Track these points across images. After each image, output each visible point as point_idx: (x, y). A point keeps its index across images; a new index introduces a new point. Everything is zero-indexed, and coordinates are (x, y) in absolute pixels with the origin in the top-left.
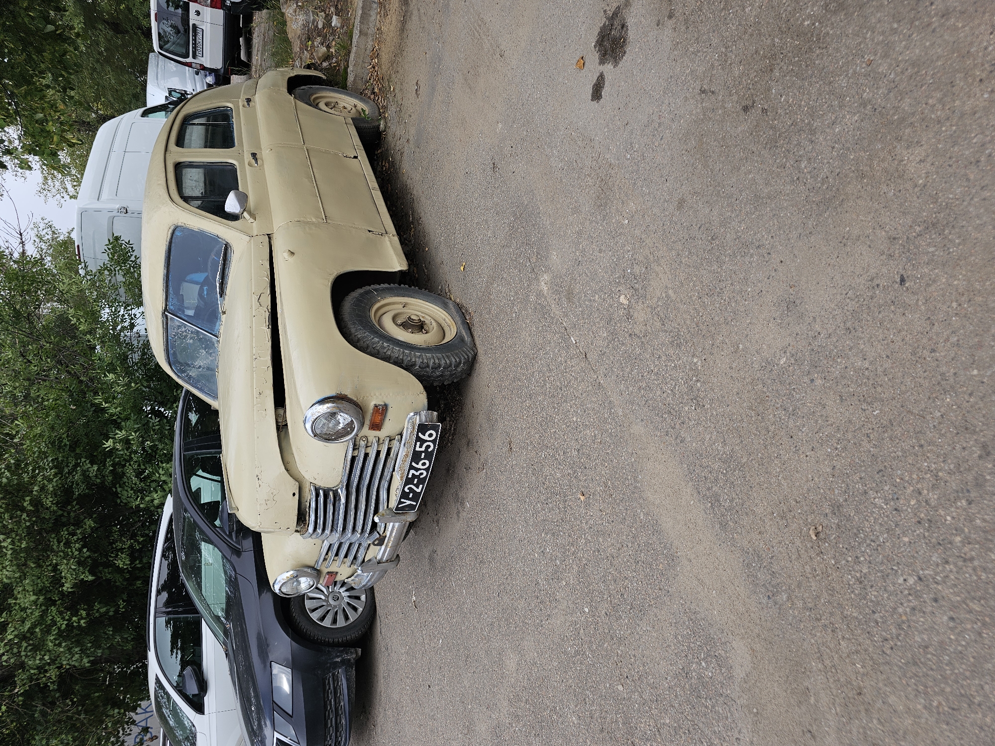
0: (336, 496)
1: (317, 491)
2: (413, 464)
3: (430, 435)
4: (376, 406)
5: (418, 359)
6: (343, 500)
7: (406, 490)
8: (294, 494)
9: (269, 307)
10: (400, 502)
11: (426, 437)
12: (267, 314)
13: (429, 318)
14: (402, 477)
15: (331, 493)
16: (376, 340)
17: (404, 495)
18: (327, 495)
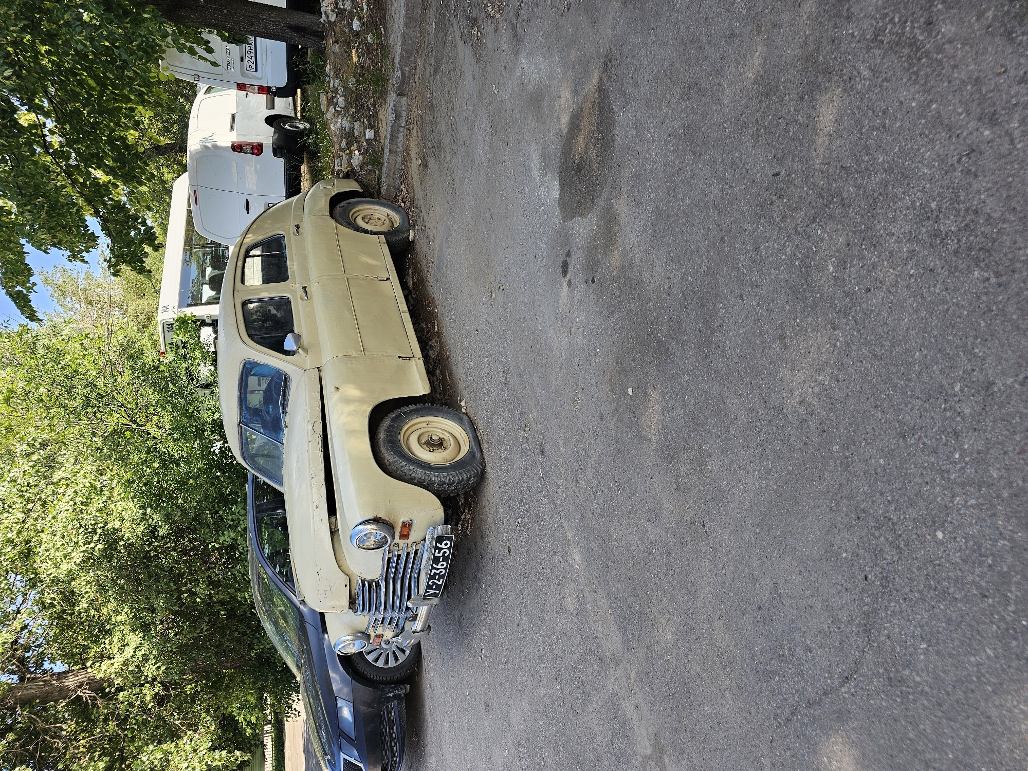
0: (378, 585)
1: (363, 582)
2: (434, 565)
3: (446, 544)
4: (404, 522)
5: (436, 477)
6: (383, 590)
7: (430, 583)
8: (346, 586)
9: (321, 434)
10: (426, 592)
11: (443, 546)
12: (320, 440)
13: (448, 435)
14: (426, 574)
15: (374, 584)
16: (404, 463)
17: (429, 587)
18: (370, 586)
